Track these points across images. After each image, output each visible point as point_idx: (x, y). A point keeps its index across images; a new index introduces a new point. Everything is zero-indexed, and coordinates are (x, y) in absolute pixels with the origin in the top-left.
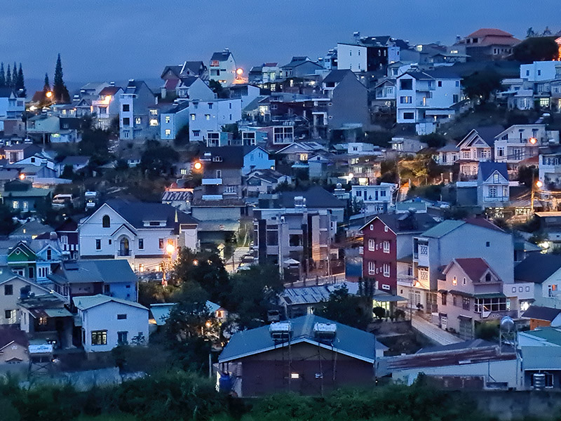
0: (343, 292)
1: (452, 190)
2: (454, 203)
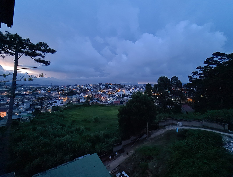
0: (97, 99)
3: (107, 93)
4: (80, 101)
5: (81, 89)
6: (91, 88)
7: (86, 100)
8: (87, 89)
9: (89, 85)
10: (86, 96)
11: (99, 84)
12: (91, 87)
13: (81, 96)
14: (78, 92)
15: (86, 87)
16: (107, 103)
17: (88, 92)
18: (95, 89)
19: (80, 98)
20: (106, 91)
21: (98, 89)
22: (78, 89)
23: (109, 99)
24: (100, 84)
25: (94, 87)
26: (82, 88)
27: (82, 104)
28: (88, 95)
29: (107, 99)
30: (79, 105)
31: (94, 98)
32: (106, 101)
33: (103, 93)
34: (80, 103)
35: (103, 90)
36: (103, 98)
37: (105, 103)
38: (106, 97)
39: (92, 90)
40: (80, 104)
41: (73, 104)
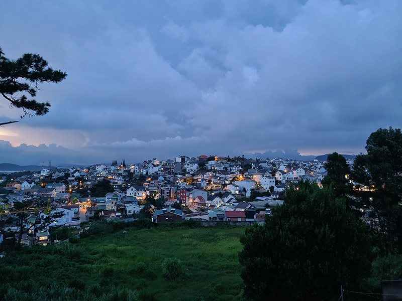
0: (176, 202)
1: (196, 184)
2: (197, 186)
3: (204, 184)
4: (126, 211)
5: (128, 176)
6: (156, 172)
7: (142, 207)
8: (147, 173)
9: (151, 161)
10: (144, 195)
11: (179, 160)
12: (156, 169)
13: (128, 194)
14: (120, 183)
15: (144, 167)
16: (206, 217)
17: (149, 182)
18: (169, 173)
19: (125, 203)
20: (203, 180)
21: (176, 174)
22: (120, 174)
23: (209, 203)
24: (183, 160)
25: (165, 169)
26: (132, 171)
27: (132, 219)
28: (148, 193)
29: (204, 204)
30: (123, 223)
31: (167, 199)
32: (203, 210)
33: (193, 184)
34: (125, 216)
35: (193, 175)
36: (194, 199)
37: (199, 217)
38: (200, 198)
39: (161, 178)
40: (126, 221)
41: (106, 221)
